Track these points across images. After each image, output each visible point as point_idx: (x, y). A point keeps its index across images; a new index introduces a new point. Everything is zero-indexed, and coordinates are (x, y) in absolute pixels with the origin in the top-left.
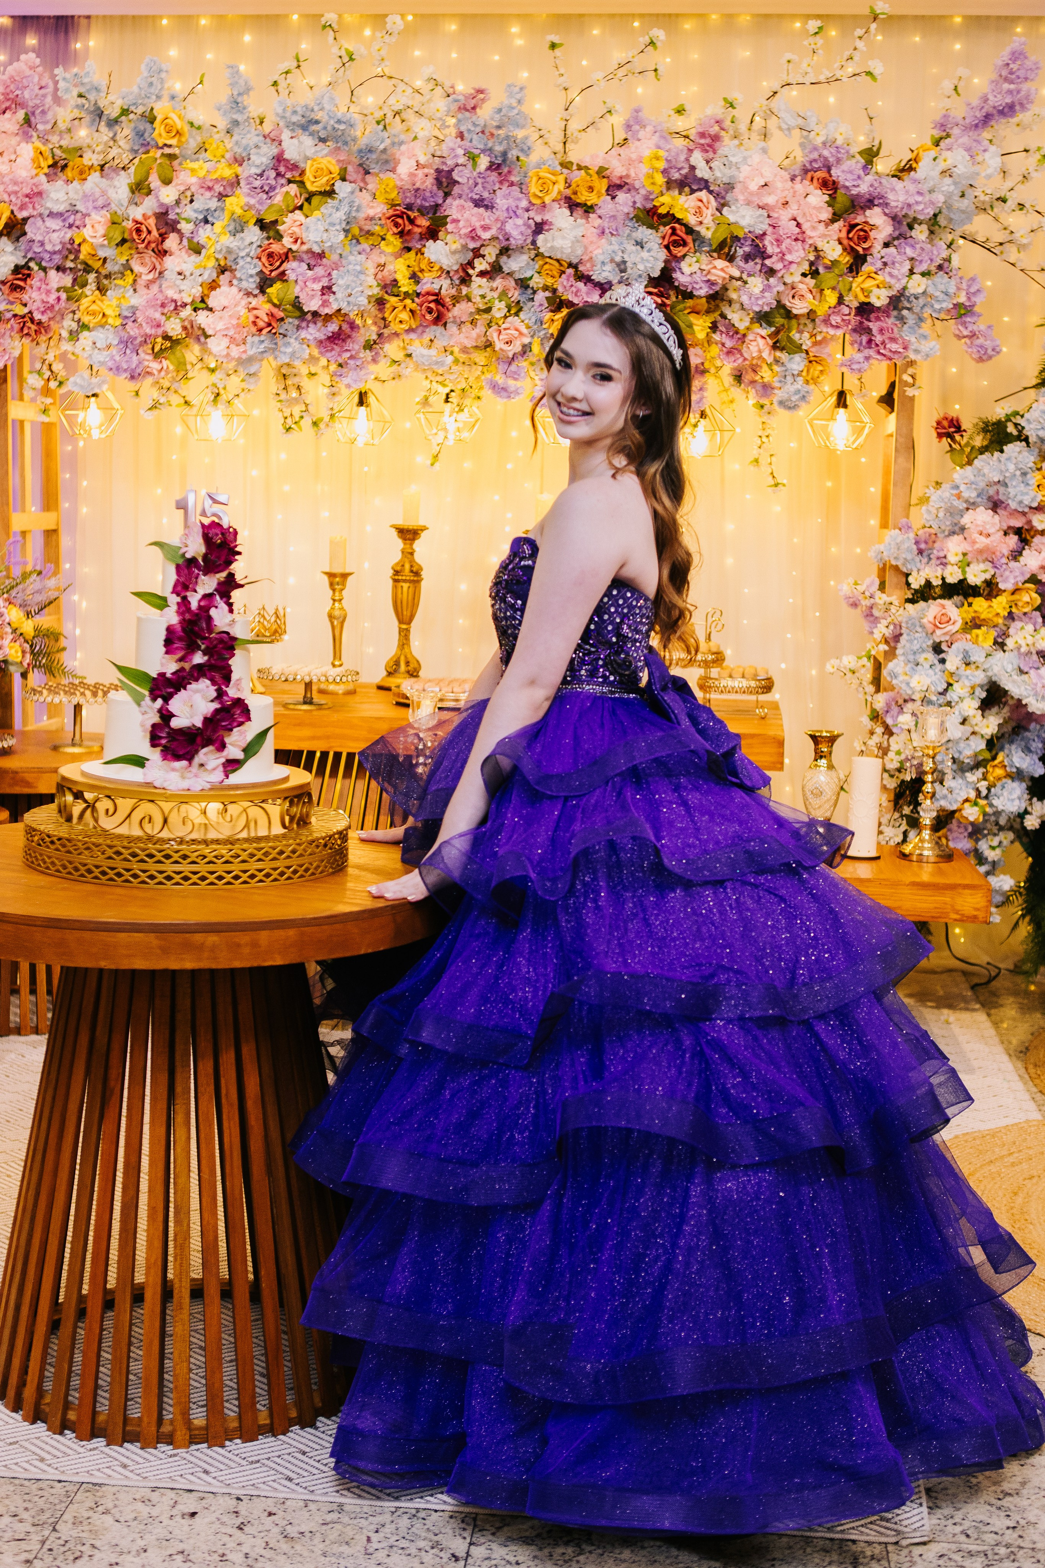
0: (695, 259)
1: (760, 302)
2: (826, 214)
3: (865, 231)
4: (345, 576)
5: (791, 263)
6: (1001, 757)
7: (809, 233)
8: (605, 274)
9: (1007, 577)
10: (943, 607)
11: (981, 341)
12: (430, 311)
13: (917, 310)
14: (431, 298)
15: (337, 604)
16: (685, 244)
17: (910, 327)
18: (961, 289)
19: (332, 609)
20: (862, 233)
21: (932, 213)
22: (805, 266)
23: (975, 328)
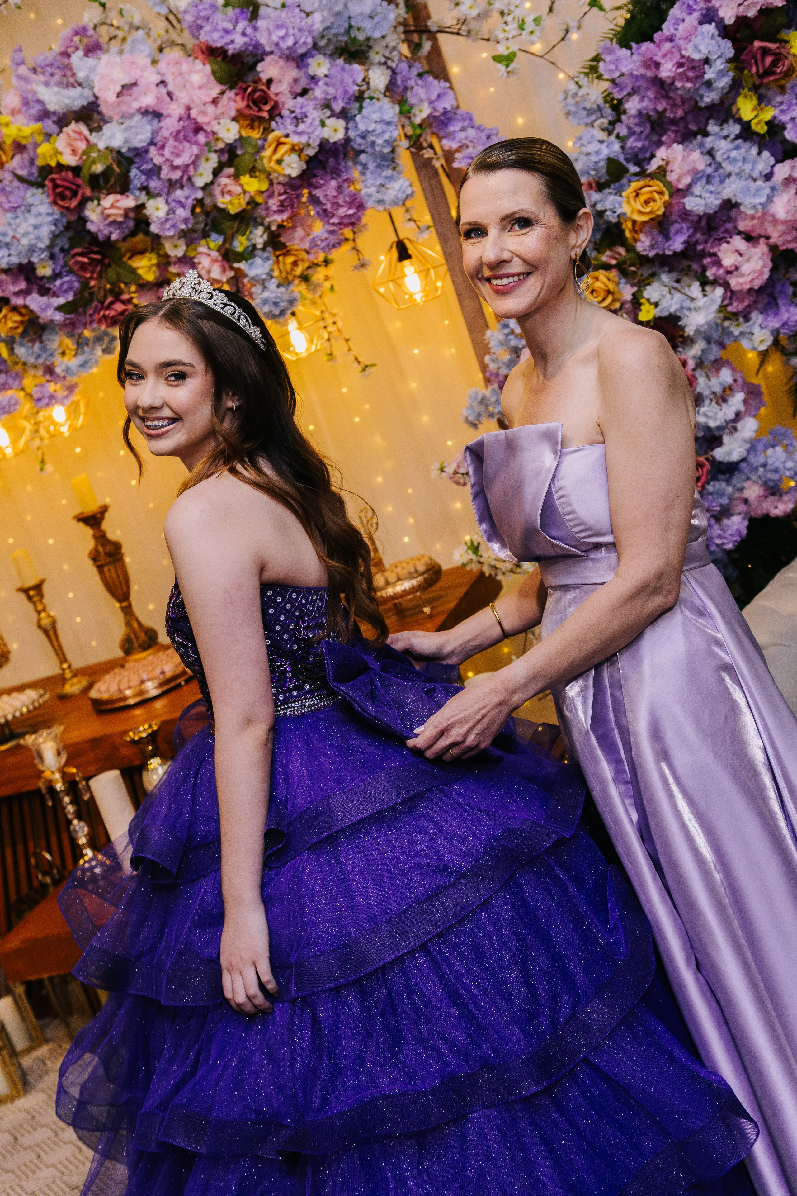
0: (95, 201)
2: (214, 89)
3: (262, 91)
4: (38, 587)
7: (203, 119)
15: (43, 615)
16: (75, 192)
17: (372, 173)
18: (422, 101)
19: (39, 620)
20: (258, 94)
21: (310, 40)
22: (214, 160)
23: (461, 135)
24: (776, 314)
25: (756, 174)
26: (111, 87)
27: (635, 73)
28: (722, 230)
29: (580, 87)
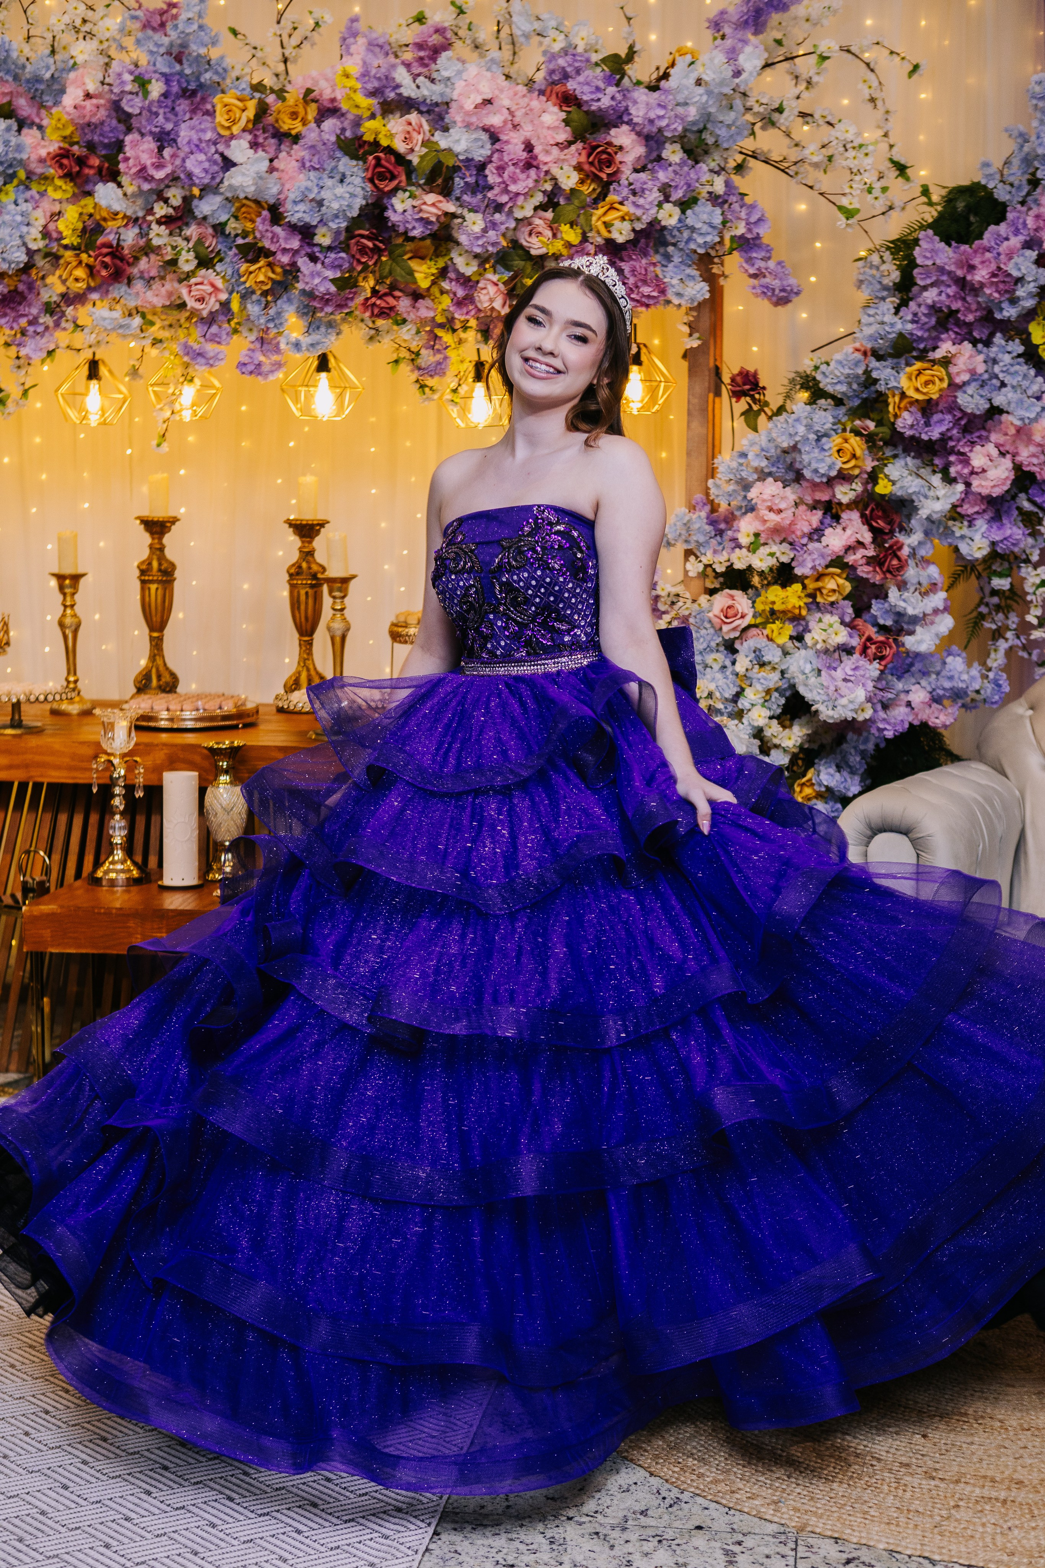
0: (407, 194)
1: (480, 242)
2: (563, 135)
3: (609, 154)
4: (76, 578)
5: (517, 194)
6: (810, 774)
7: (542, 157)
8: (299, 215)
9: (804, 561)
10: (732, 597)
11: (768, 280)
12: (105, 266)
13: (681, 245)
14: (105, 250)
15: (69, 611)
16: (393, 177)
17: (675, 267)
18: (740, 219)
19: (64, 615)
20: (604, 156)
21: (680, 129)
22: (539, 198)
23: (762, 264)
24: (999, 528)
25: (1030, 393)
26: (472, 96)
27: (947, 267)
28: (977, 434)
29: (884, 262)
